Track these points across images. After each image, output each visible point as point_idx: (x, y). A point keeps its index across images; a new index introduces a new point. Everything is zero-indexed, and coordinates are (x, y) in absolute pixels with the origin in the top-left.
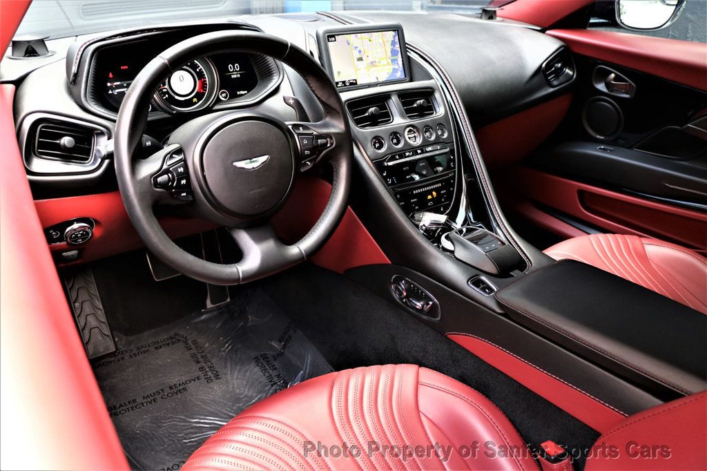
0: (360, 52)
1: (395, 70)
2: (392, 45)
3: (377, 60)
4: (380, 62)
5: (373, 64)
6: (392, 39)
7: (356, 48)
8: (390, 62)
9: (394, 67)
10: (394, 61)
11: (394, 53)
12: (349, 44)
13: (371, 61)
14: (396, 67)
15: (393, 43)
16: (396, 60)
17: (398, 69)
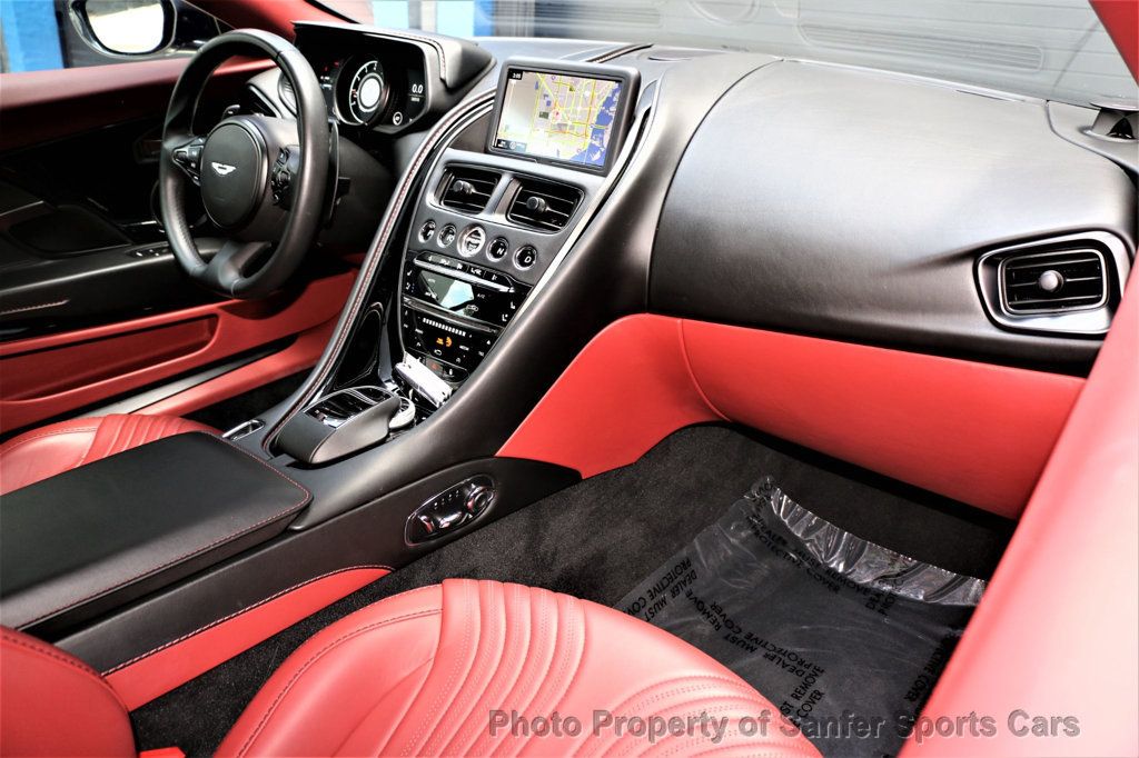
0: (549, 103)
1: (593, 149)
2: (604, 104)
3: (570, 123)
4: (572, 128)
5: (561, 127)
6: (609, 94)
7: (546, 96)
8: (590, 131)
9: (594, 142)
10: (597, 133)
11: (602, 118)
12: (537, 88)
13: (559, 121)
14: (597, 143)
15: (608, 103)
16: (602, 132)
17: (598, 149)
